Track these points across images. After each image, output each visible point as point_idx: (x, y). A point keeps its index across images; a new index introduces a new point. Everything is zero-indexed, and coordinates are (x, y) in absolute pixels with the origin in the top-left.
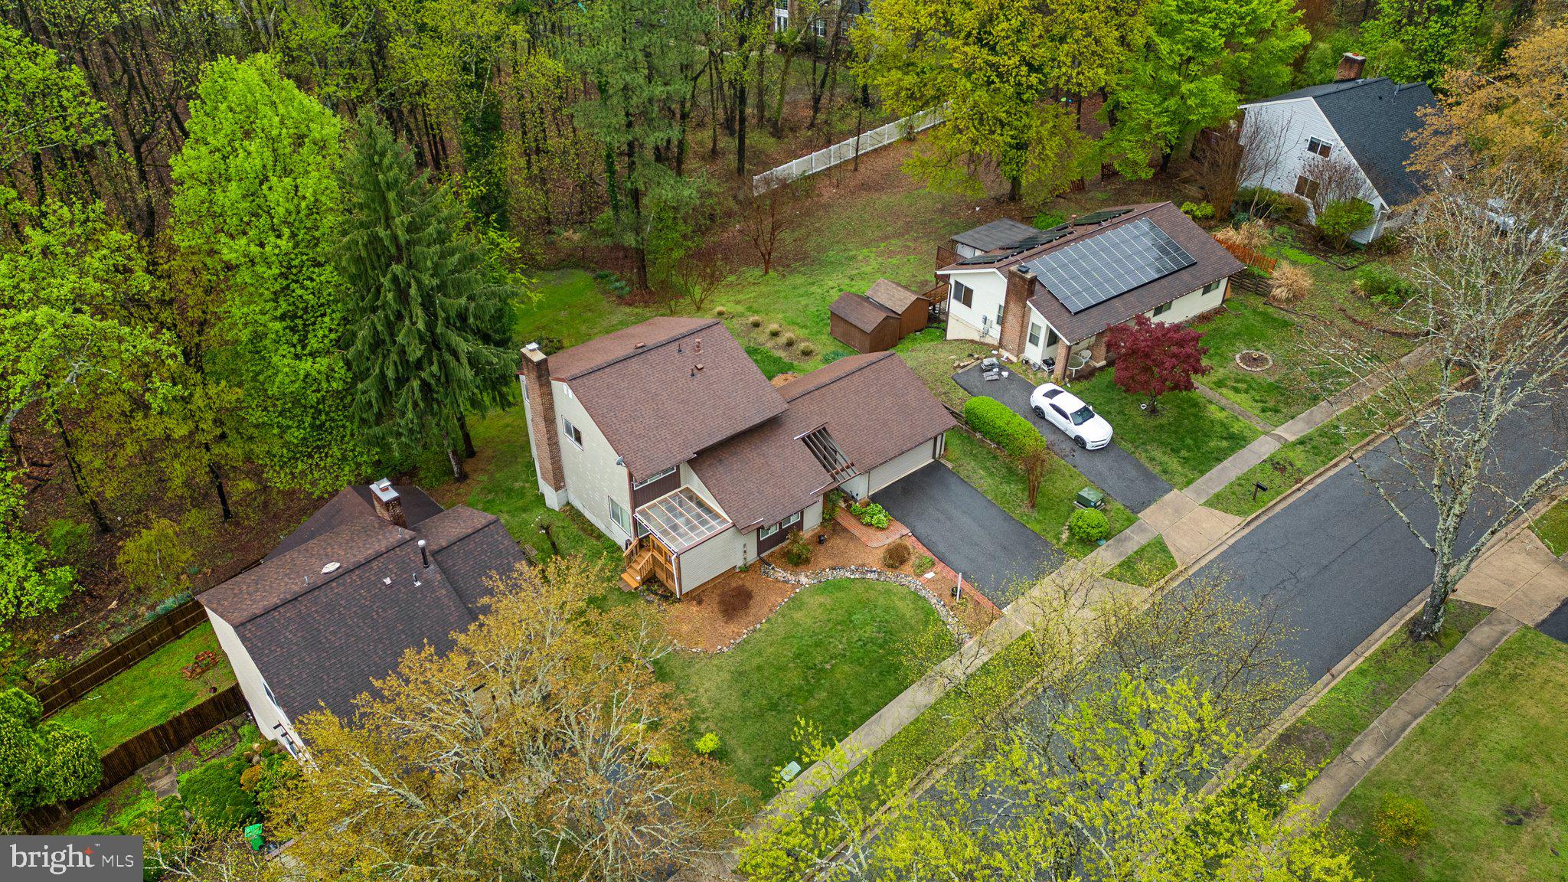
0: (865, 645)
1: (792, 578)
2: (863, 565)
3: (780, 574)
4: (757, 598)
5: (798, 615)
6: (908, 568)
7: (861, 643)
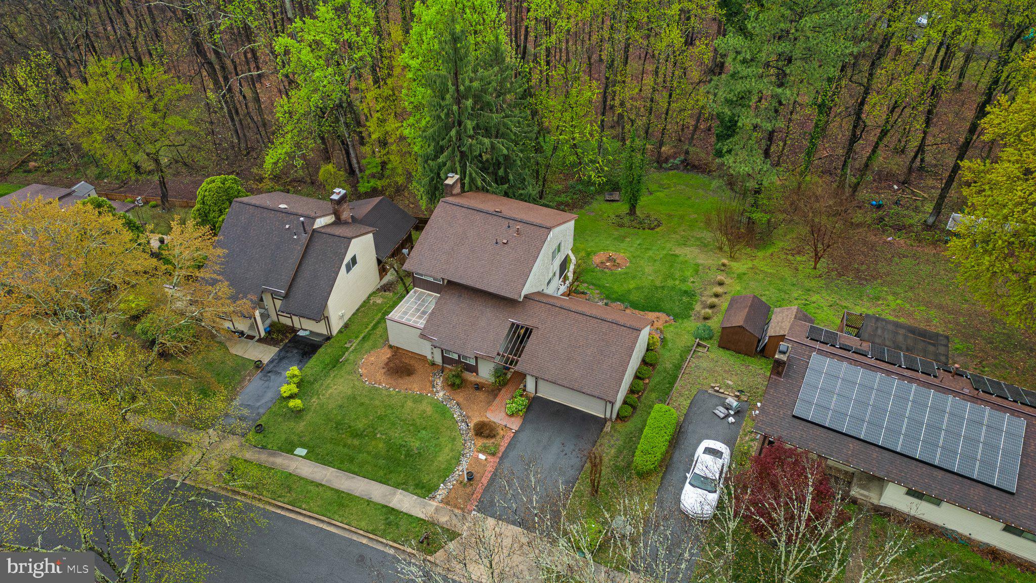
0: (404, 446)
1: (439, 388)
2: (468, 417)
3: (439, 382)
4: (411, 379)
5: (410, 404)
6: (480, 442)
7: (404, 443)
